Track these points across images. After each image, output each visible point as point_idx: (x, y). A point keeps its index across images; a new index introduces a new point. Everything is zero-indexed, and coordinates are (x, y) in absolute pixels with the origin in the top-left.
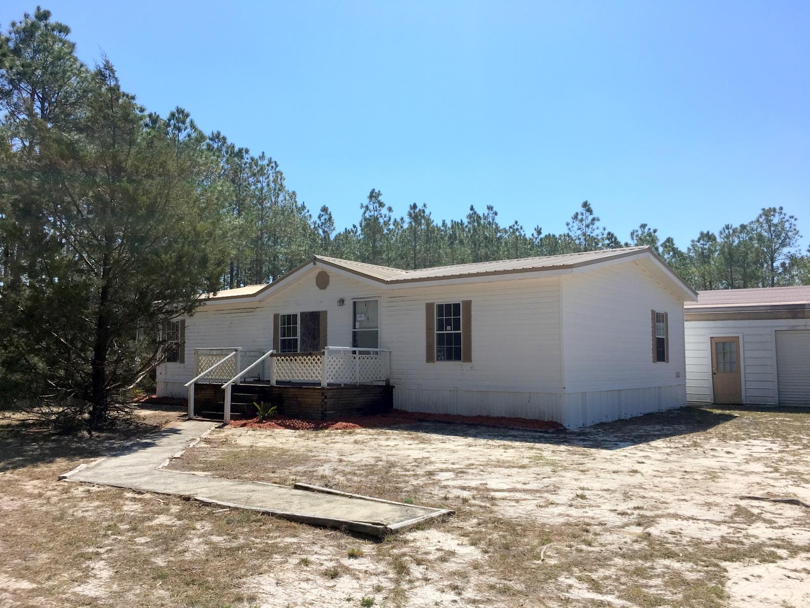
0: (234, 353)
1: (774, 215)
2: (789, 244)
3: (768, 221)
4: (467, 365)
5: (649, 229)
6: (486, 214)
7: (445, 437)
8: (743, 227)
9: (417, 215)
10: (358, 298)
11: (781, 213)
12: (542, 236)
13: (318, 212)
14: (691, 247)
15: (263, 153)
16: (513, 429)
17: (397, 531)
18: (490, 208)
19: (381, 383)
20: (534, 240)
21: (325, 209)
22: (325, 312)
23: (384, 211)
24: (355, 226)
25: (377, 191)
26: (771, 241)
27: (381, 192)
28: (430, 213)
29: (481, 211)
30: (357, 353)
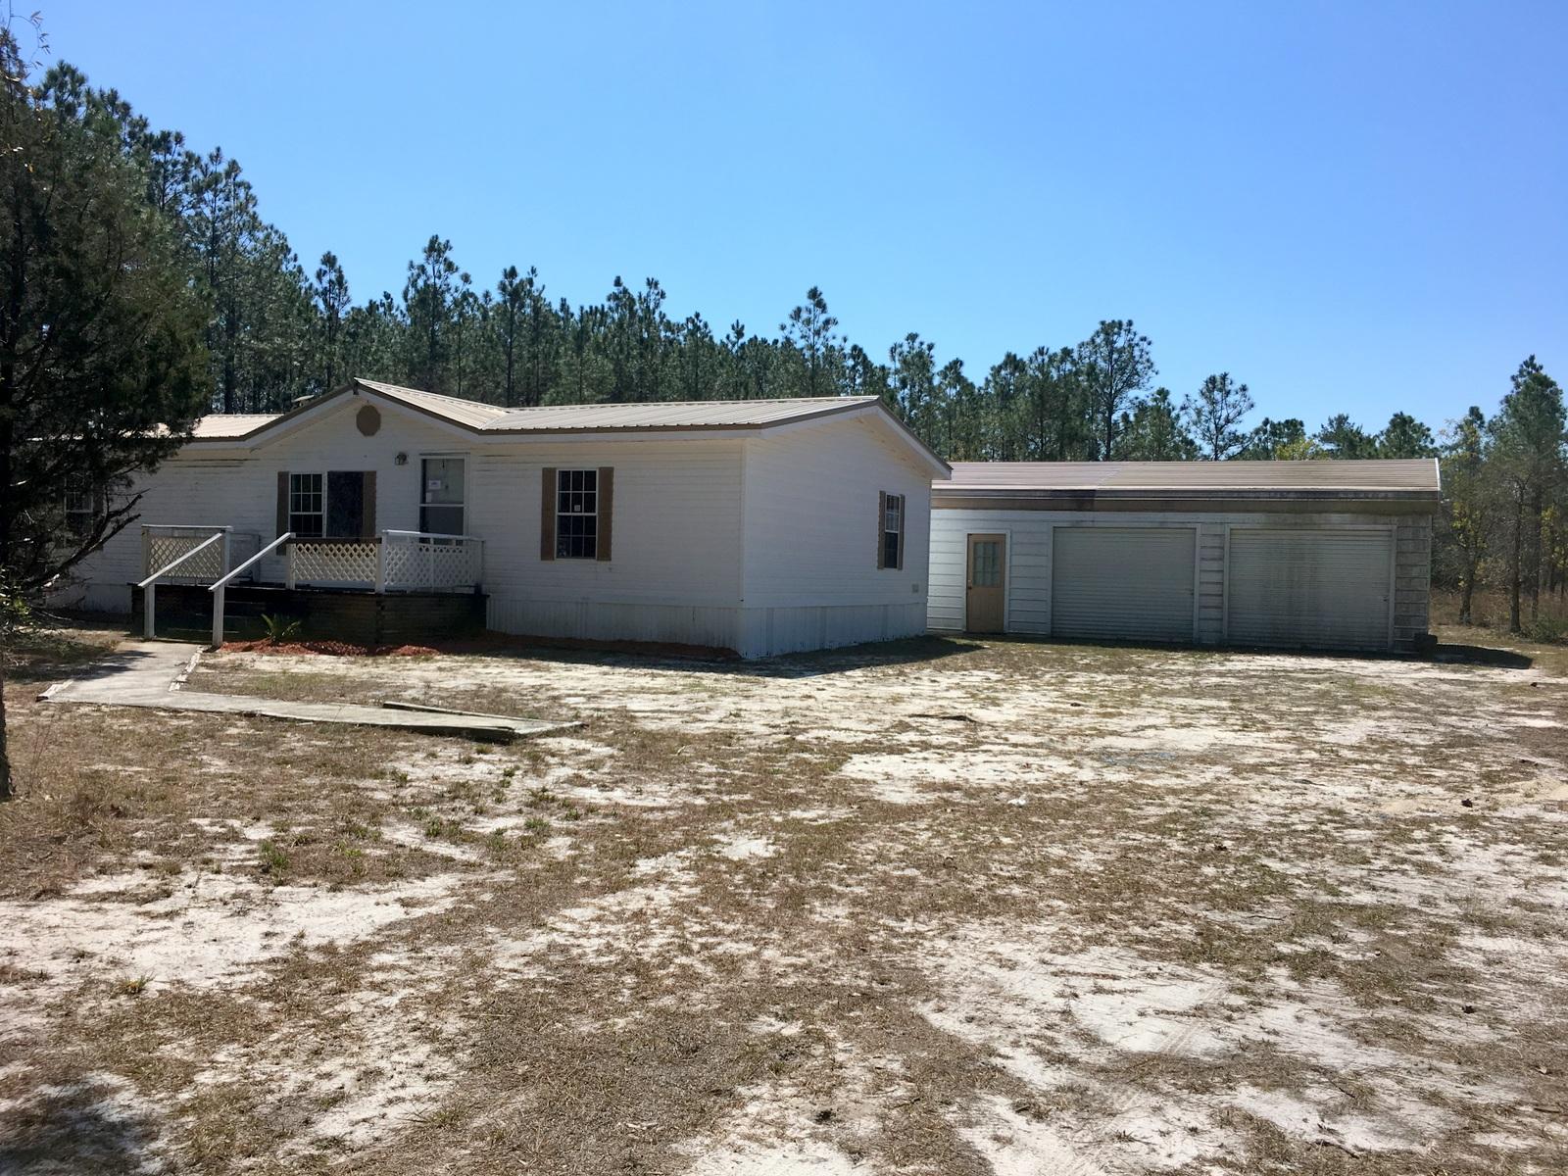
0: (219, 535)
1: (1119, 334)
2: (1137, 384)
3: (1109, 343)
4: (603, 564)
5: (922, 344)
6: (644, 295)
7: (569, 665)
8: (1067, 352)
9: (516, 289)
10: (430, 454)
11: (1129, 331)
12: (745, 339)
13: (318, 265)
14: (990, 378)
15: (218, 149)
16: (666, 658)
17: (525, 736)
18: (652, 284)
19: (466, 591)
20: (730, 346)
21: (329, 260)
22: (373, 474)
23: (454, 280)
24: (387, 296)
25: (442, 240)
26: (1109, 377)
27: (451, 243)
28: (544, 287)
29: (636, 288)
30: (432, 541)
